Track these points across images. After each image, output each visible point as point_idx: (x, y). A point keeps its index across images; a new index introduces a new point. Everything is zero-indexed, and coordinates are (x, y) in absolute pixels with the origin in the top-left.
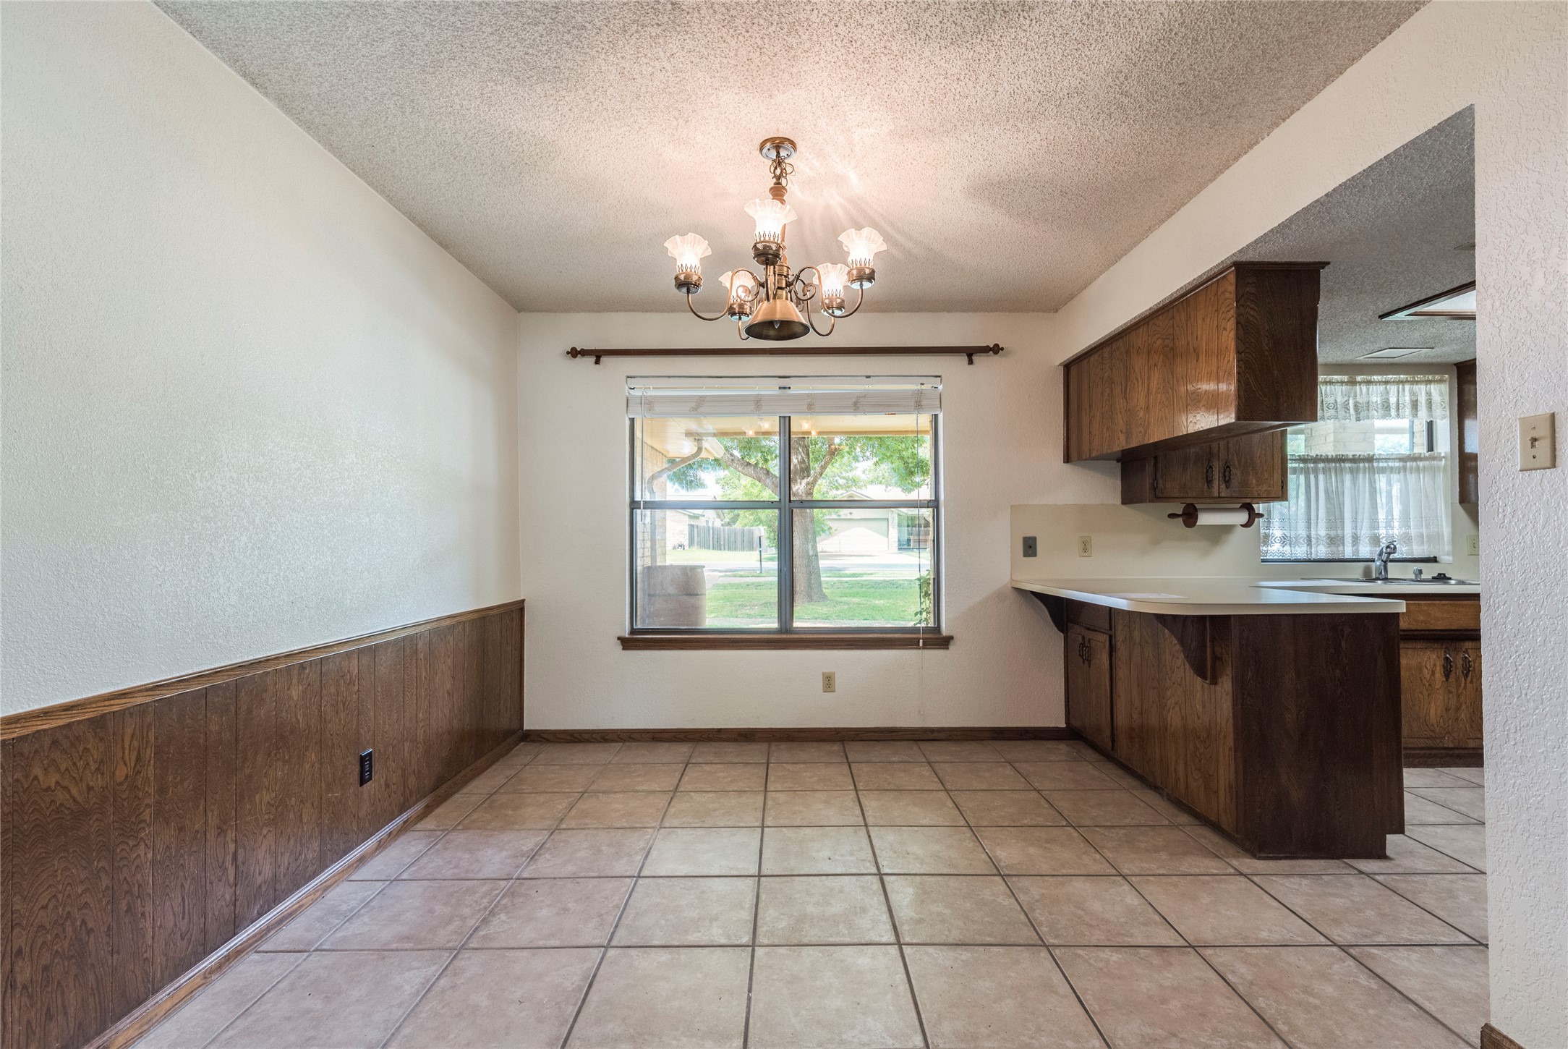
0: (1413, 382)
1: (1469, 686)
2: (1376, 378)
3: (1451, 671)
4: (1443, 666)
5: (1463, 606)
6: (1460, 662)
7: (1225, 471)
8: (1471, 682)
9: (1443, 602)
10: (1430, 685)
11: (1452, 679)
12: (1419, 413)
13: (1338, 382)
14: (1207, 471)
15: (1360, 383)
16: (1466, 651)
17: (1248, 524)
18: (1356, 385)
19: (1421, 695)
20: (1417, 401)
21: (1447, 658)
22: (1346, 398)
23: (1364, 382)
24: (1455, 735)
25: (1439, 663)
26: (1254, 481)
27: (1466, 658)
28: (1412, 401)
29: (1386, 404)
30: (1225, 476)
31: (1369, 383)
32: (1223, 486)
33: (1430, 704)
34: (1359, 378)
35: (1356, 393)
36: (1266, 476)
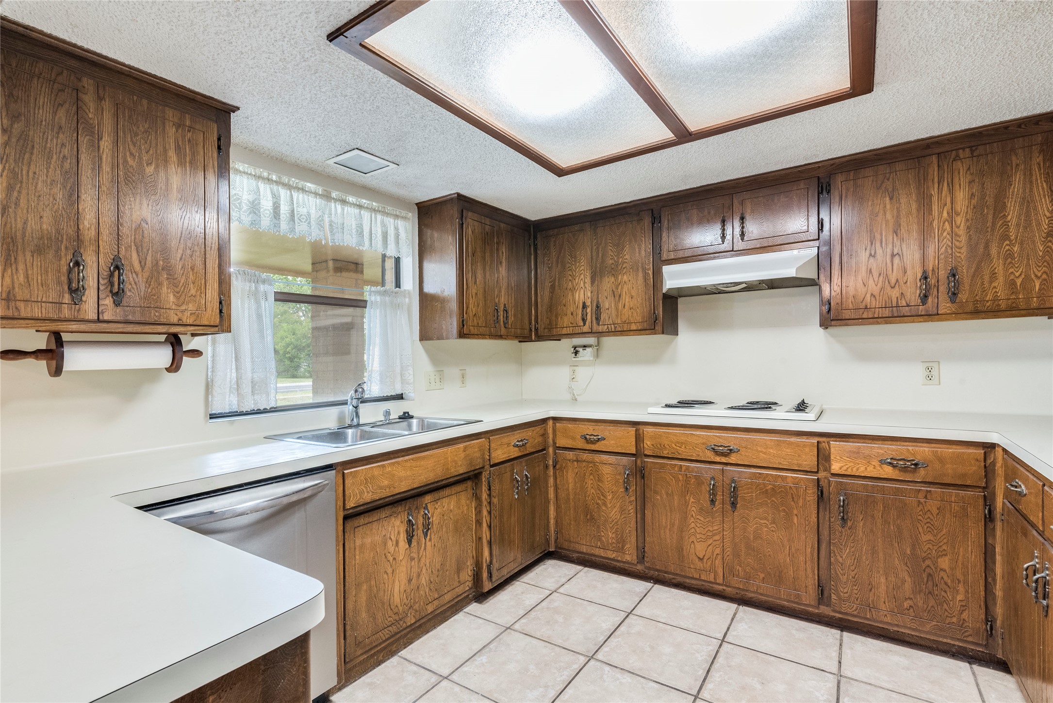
0: (385, 213)
1: (428, 544)
2: (351, 199)
3: (413, 536)
4: (407, 531)
5: (423, 458)
6: (421, 520)
7: (111, 275)
8: (430, 540)
9: (407, 458)
10: (394, 559)
11: (414, 543)
12: (389, 247)
13: (311, 192)
14: (70, 271)
15: (336, 200)
16: (426, 508)
17: (174, 366)
18: (331, 202)
19: (385, 576)
20: (387, 232)
21: (410, 521)
22: (320, 213)
23: (339, 200)
24: (416, 607)
25: (403, 529)
26: (171, 298)
27: (426, 514)
28: (383, 232)
29: (360, 230)
30: (112, 284)
31: (344, 202)
32: (108, 301)
33: (394, 581)
34: (334, 194)
35: (330, 210)
36: (193, 292)
